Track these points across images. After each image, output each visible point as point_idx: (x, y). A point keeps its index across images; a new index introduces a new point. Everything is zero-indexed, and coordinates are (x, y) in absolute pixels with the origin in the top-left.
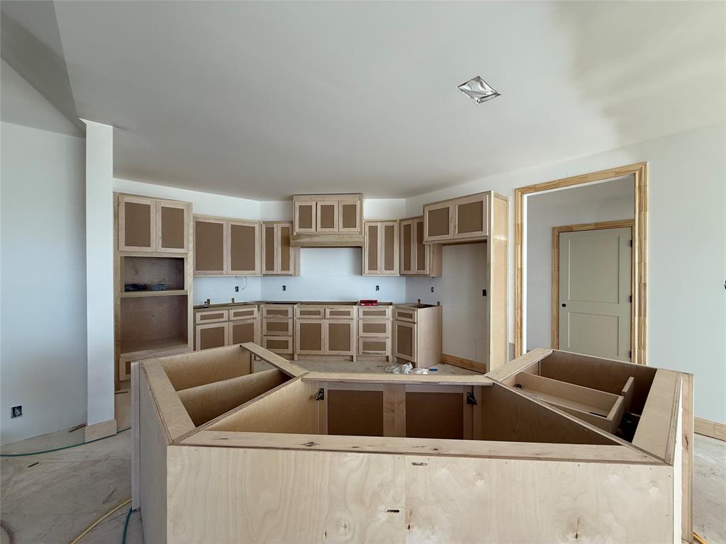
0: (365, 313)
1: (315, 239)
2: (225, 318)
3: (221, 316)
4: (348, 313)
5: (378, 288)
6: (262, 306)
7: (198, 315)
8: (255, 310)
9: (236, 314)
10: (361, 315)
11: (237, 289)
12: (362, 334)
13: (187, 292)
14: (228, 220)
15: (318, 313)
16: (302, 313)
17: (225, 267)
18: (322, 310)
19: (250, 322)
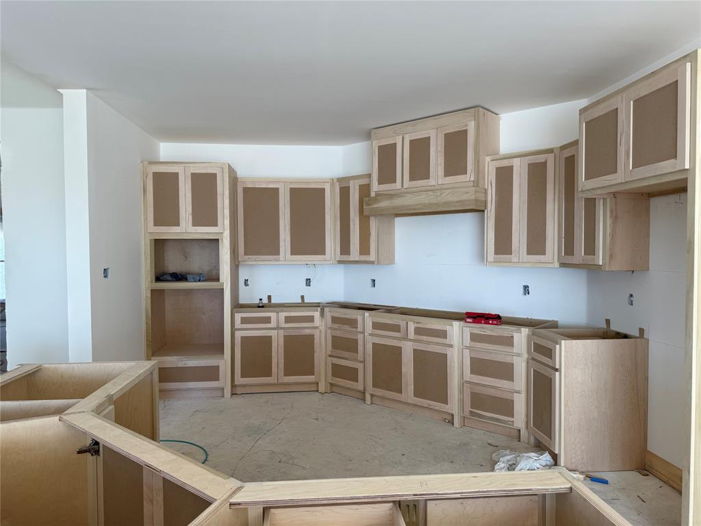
0: (474, 338)
1: (398, 202)
2: (273, 324)
3: (268, 320)
4: (443, 334)
5: (526, 289)
6: (327, 310)
7: (238, 316)
8: (317, 314)
9: (288, 320)
10: (467, 341)
11: (308, 282)
12: (468, 375)
13: (223, 285)
14: (285, 183)
15: (396, 328)
16: (376, 326)
17: (282, 250)
18: (403, 324)
19: (307, 332)
